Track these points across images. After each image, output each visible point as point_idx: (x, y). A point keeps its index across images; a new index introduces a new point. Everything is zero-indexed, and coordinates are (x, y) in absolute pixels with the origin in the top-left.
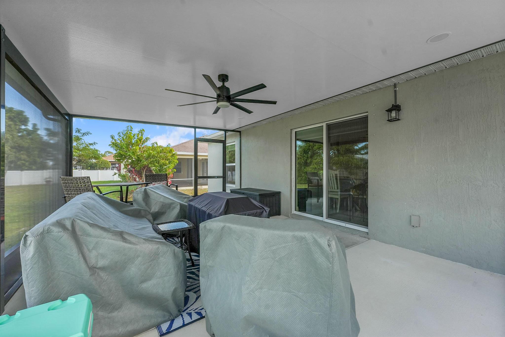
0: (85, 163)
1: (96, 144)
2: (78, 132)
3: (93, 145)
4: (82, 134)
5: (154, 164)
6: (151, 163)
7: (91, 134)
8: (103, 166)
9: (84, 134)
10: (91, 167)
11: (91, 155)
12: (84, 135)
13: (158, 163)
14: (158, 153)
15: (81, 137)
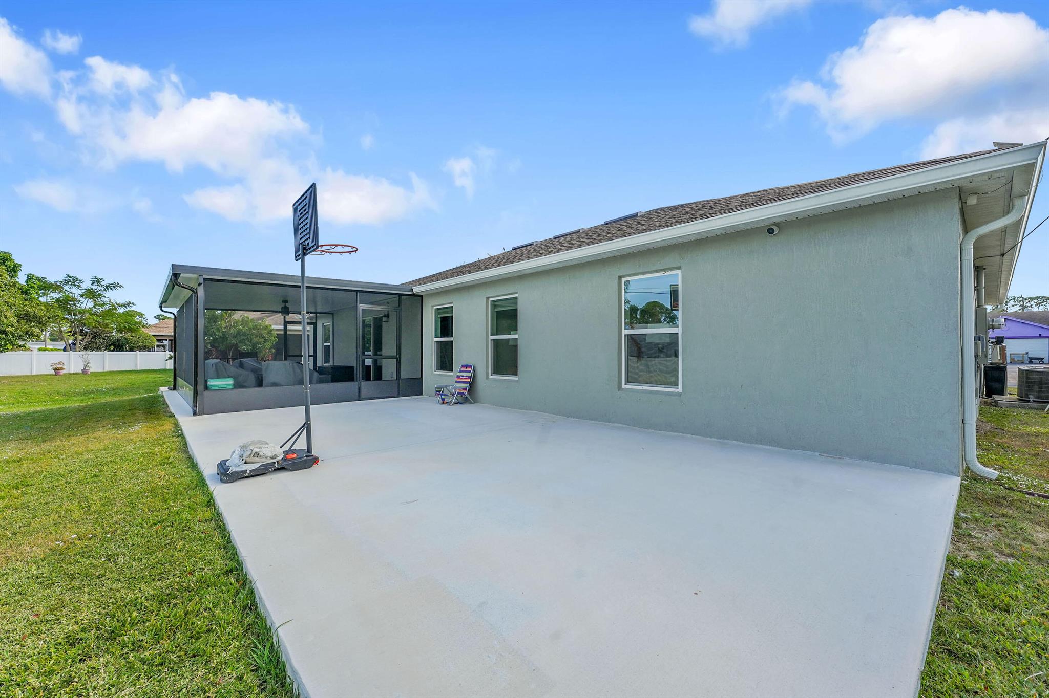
0: (104, 339)
1: (132, 305)
2: (96, 283)
3: (125, 307)
4: (105, 287)
5: (245, 343)
6: (240, 342)
7: (121, 287)
8: (140, 344)
9: (107, 287)
10: (115, 346)
11: (122, 325)
12: (108, 289)
13: (250, 342)
14: (250, 329)
15: (101, 292)
